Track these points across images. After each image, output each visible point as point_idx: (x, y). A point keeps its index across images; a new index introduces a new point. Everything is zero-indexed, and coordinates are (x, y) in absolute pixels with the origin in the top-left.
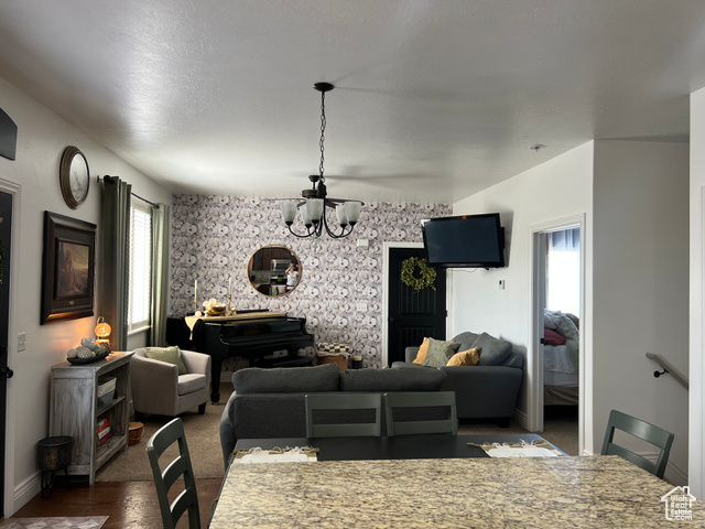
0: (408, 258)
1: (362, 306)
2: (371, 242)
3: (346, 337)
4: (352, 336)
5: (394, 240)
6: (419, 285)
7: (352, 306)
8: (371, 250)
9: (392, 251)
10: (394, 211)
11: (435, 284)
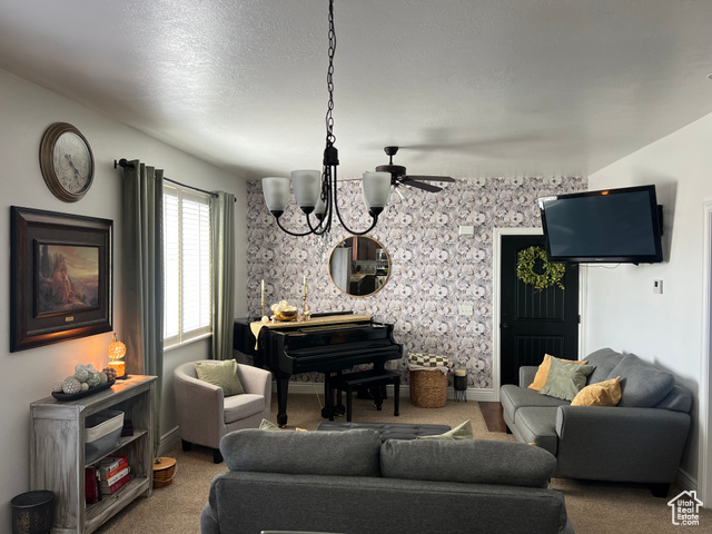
0: (526, 247)
1: (466, 309)
2: (477, 230)
3: (446, 346)
4: (454, 345)
5: (508, 225)
6: (541, 283)
7: (453, 308)
8: (477, 238)
9: (505, 239)
10: (508, 188)
11: (563, 280)
